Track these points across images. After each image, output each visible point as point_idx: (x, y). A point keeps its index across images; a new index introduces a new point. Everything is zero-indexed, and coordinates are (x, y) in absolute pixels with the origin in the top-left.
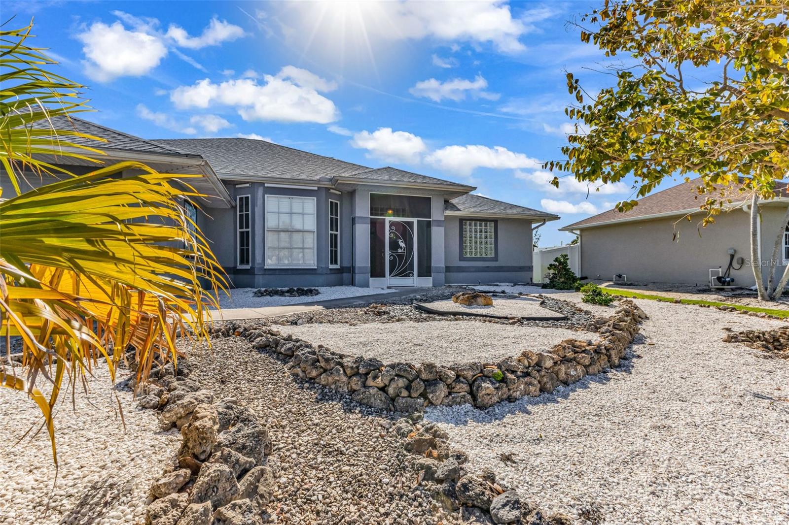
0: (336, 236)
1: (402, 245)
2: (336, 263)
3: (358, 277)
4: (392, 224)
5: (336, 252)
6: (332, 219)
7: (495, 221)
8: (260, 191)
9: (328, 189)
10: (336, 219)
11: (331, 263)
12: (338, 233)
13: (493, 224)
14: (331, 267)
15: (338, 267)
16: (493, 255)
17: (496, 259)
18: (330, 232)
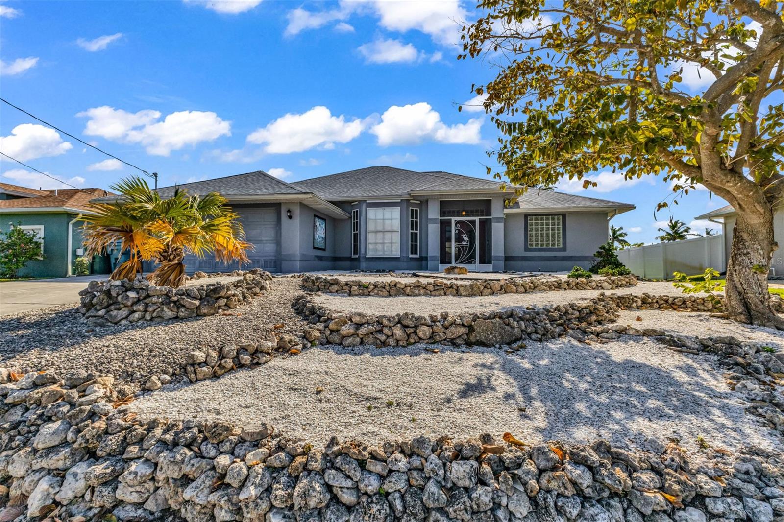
0: (416, 234)
1: (466, 239)
2: (416, 253)
3: (430, 264)
4: (457, 223)
5: (416, 246)
6: (412, 222)
7: (564, 215)
8: (364, 206)
9: (408, 201)
10: (416, 222)
11: (412, 253)
12: (418, 231)
13: (561, 217)
14: (411, 256)
15: (418, 256)
16: (561, 246)
17: (564, 249)
18: (410, 231)
